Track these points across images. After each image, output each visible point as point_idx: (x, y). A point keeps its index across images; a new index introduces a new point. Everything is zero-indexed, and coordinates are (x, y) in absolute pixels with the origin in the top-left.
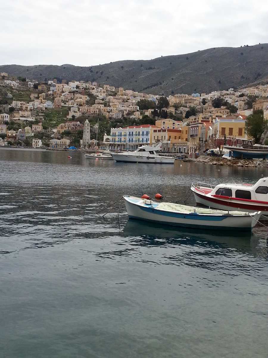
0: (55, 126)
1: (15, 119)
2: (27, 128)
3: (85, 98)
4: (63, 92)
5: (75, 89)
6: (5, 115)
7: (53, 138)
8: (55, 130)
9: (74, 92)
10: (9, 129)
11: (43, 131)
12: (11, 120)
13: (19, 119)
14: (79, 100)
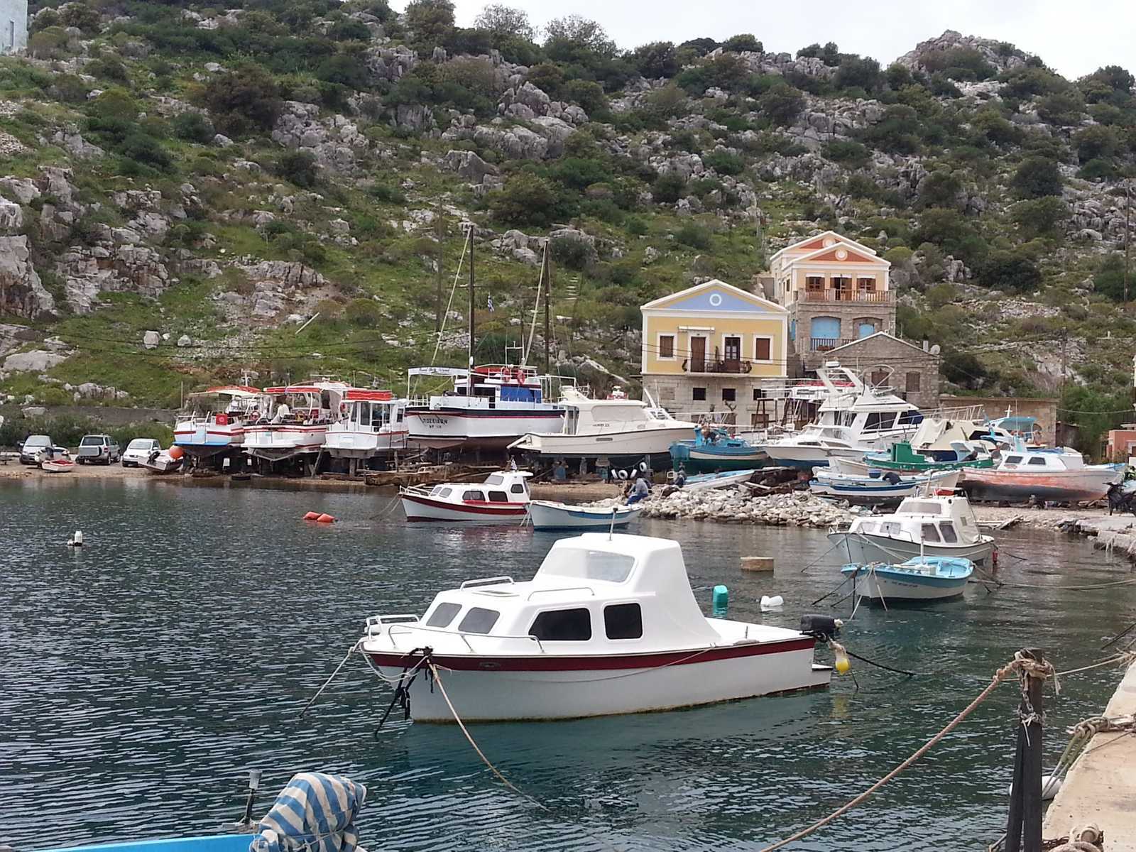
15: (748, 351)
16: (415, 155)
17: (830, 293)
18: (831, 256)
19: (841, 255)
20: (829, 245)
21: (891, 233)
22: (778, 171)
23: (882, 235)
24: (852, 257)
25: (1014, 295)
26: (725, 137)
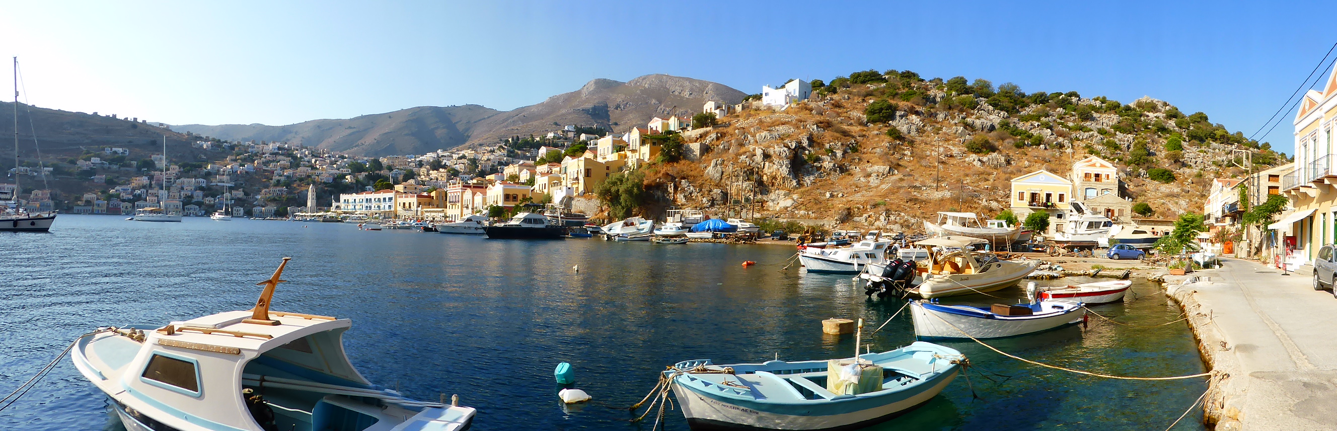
0: (259, 191)
1: (212, 184)
3: (289, 160)
4: (264, 154)
5: (276, 151)
6: (201, 180)
7: (255, 206)
8: (259, 197)
9: (276, 154)
10: (206, 196)
11: (245, 197)
12: (207, 186)
13: (217, 185)
14: (282, 162)
15: (1055, 199)
16: (941, 129)
17: (1093, 179)
18: (1094, 165)
19: (1098, 165)
20: (1093, 161)
21: (1120, 160)
22: (1081, 137)
23: (1117, 160)
24: (1102, 166)
25: (1164, 183)
26: (1062, 125)
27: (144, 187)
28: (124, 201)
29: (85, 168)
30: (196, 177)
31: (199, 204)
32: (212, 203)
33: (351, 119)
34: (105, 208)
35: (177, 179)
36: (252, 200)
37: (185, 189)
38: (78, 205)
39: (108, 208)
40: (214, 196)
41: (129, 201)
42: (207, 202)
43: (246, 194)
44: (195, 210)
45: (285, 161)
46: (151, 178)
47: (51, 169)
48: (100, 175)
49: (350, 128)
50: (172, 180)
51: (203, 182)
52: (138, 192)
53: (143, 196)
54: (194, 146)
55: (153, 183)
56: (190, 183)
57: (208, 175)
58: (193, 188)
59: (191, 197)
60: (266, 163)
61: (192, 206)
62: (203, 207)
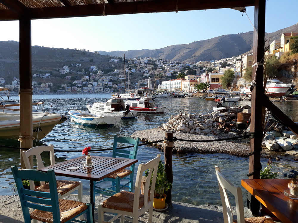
0: (137, 81)
2: (123, 83)
3: (152, 66)
4: (141, 63)
5: (147, 62)
6: (111, 77)
8: (137, 84)
10: (113, 84)
14: (149, 67)
27: (87, 81)
28: (78, 87)
29: (63, 73)
30: (109, 75)
31: (110, 87)
32: (116, 87)
33: (189, 44)
34: (70, 90)
35: (101, 76)
36: (134, 85)
37: (104, 81)
38: (60, 89)
39: (71, 90)
40: (117, 84)
41: (80, 87)
42: (114, 87)
43: (132, 83)
44: (108, 91)
45: (151, 67)
46: (90, 77)
47: (49, 74)
48: (69, 76)
49: (189, 48)
50: (99, 77)
51: (112, 78)
52: (84, 83)
53: (87, 85)
54: (110, 61)
55: (91, 79)
56: (106, 79)
57: (115, 75)
58: (108, 81)
59: (107, 84)
60: (142, 68)
61: (107, 89)
62: (112, 89)
